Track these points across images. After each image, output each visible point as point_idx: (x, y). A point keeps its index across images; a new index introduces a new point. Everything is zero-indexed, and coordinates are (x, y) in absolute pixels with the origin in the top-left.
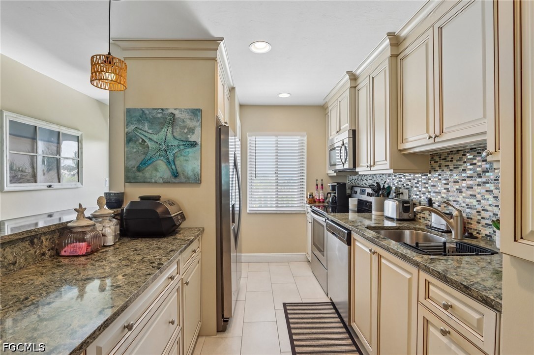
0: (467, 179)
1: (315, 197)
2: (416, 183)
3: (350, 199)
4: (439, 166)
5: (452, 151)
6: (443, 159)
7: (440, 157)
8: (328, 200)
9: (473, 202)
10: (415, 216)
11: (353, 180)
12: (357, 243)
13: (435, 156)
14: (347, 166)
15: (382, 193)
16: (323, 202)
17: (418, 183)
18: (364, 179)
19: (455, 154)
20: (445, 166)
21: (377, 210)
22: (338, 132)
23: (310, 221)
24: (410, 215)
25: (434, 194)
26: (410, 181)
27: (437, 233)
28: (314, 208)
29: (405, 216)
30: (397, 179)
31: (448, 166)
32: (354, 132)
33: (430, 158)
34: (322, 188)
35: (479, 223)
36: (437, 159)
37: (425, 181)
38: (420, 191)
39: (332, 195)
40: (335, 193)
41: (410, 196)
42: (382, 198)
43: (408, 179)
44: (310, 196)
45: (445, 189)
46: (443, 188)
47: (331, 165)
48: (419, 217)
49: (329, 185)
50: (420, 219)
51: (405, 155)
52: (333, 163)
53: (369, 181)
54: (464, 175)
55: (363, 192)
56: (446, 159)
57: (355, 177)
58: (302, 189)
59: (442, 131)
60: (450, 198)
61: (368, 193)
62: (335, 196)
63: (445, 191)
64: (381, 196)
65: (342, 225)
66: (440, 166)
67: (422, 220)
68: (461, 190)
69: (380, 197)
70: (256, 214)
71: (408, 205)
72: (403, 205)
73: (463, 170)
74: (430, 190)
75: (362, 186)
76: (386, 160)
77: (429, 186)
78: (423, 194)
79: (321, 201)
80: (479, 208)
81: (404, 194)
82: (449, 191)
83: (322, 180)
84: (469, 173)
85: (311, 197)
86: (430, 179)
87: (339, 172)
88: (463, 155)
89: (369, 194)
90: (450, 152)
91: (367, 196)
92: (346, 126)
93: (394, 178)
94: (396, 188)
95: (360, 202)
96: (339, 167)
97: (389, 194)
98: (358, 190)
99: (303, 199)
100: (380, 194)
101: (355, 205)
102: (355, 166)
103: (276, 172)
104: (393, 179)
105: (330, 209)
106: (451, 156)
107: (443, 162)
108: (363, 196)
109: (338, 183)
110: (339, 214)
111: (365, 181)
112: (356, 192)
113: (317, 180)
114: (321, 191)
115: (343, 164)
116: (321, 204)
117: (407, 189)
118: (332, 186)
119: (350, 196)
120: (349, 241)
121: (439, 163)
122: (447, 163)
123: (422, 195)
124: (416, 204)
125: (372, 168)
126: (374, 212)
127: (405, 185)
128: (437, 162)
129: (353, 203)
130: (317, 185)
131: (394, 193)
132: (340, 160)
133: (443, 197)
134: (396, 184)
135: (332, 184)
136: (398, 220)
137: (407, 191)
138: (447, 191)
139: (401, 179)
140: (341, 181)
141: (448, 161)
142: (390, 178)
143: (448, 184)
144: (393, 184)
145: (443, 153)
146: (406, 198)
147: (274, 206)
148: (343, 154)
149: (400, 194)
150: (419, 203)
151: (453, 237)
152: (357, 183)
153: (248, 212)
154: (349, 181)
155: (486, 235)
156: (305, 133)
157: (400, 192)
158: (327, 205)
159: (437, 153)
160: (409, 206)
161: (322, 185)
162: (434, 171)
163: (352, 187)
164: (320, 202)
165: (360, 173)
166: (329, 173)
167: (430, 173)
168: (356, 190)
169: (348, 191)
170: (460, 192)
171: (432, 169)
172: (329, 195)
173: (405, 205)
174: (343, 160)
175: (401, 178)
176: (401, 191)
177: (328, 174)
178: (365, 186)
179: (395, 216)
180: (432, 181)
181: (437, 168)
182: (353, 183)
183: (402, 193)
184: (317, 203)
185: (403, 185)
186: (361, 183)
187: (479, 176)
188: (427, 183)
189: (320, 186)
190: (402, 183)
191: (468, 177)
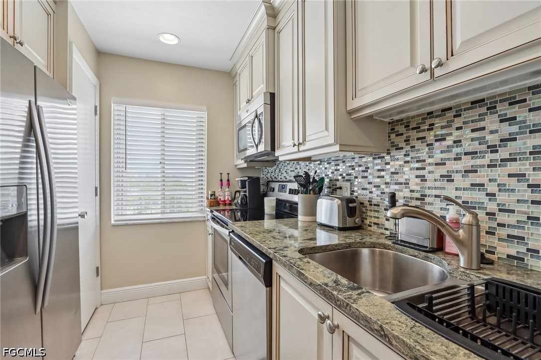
0: (463, 157)
1: (219, 197)
2: (363, 171)
3: (266, 199)
4: (405, 141)
5: (431, 113)
6: (413, 129)
7: (408, 126)
8: (236, 201)
9: (478, 196)
10: (363, 221)
11: (269, 174)
12: (283, 284)
13: (398, 125)
14: (261, 148)
15: (313, 188)
16: (230, 204)
17: (367, 171)
18: (284, 172)
19: (437, 116)
20: (418, 139)
21: (306, 214)
22: (249, 100)
23: (210, 232)
24: (357, 220)
25: (397, 187)
26: (353, 169)
27: (416, 253)
28: (216, 213)
29: (350, 222)
30: (333, 168)
31: (424, 138)
32: (273, 95)
33: (388, 129)
34: (229, 184)
35: (494, 234)
36: (401, 129)
37: (379, 167)
38: (370, 183)
39: (242, 193)
40: (245, 192)
41: (352, 192)
42: (312, 196)
43: (350, 166)
44: (211, 195)
45: (417, 177)
46: (413, 176)
47: (240, 151)
48: (368, 223)
49: (237, 179)
50: (370, 226)
51: (357, 121)
52: (242, 148)
53: (290, 173)
54: (458, 150)
55: (282, 188)
56: (419, 127)
57: (272, 169)
58: (201, 187)
59: (450, 53)
60: (428, 192)
61: (290, 189)
62: (245, 195)
63: (418, 180)
64: (311, 192)
65: (254, 244)
66: (409, 140)
67: (374, 228)
68: (450, 176)
69: (310, 194)
70: (127, 225)
71: (354, 205)
72: (347, 206)
73: (455, 142)
74: (388, 180)
75: (281, 180)
76: (327, 129)
77: (387, 174)
78: (375, 186)
79: (228, 202)
80: (492, 207)
81: (344, 189)
82: (426, 180)
83: (228, 174)
84: (467, 146)
85: (213, 197)
86: (388, 164)
87: (251, 160)
88: (455, 116)
89: (292, 192)
90: (428, 114)
91: (289, 193)
92: (261, 88)
93: (327, 166)
94: (331, 180)
95: (279, 203)
96: (251, 151)
97: (321, 189)
98: (276, 186)
99: (202, 201)
100: (310, 190)
101: (273, 206)
102: (273, 148)
103: (162, 161)
104: (326, 168)
105: (239, 214)
106: (428, 122)
107: (414, 134)
108: (281, 193)
109: (249, 178)
110: (250, 222)
111: (285, 174)
112: (274, 189)
113: (221, 174)
114: (227, 189)
115: (257, 146)
116: (228, 207)
117: (348, 180)
118: (241, 180)
119: (265, 195)
120: (268, 279)
121: (405, 136)
122: (421, 135)
123: (374, 189)
124: (363, 204)
125: (302, 148)
126: (300, 218)
127: (344, 175)
128: (402, 134)
129: (269, 204)
130: (221, 180)
131: (328, 188)
132: (252, 140)
133: (412, 191)
134: (330, 175)
135: (242, 179)
136: (340, 229)
137: (348, 184)
138: (422, 180)
139: (338, 167)
140: (254, 175)
141: (424, 130)
142: (321, 166)
143: (424, 169)
144: (326, 175)
145: (413, 117)
146: (347, 194)
147: (159, 211)
148: (256, 133)
149: (338, 188)
150: (369, 201)
151: (462, 264)
152: (273, 178)
153: (113, 222)
154: (264, 176)
155: (509, 256)
156: (205, 108)
157: (338, 186)
158: (234, 207)
159: (402, 120)
160: (355, 207)
161: (228, 180)
162: (396, 149)
163: (268, 182)
164: (225, 205)
165: (281, 159)
166: (237, 164)
167: (388, 154)
168: (273, 186)
169: (262, 188)
170: (448, 181)
171: (392, 147)
172: (238, 194)
173: (350, 205)
174: (257, 141)
175: (338, 165)
176: (338, 184)
177: (236, 166)
178: (285, 180)
179: (335, 223)
180: (392, 166)
181: (401, 145)
182: (269, 177)
183: (340, 188)
184: (221, 205)
185: (341, 175)
186: (280, 177)
187: (493, 149)
188: (383, 170)
189: (225, 182)
190: (339, 173)
191: (466, 154)
